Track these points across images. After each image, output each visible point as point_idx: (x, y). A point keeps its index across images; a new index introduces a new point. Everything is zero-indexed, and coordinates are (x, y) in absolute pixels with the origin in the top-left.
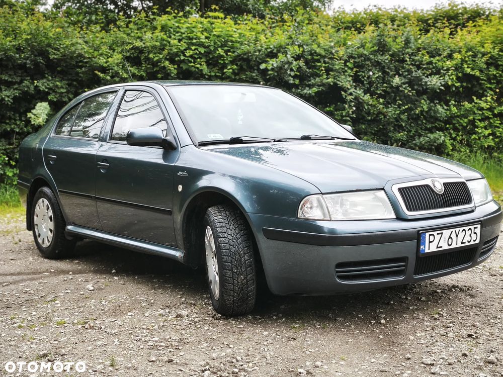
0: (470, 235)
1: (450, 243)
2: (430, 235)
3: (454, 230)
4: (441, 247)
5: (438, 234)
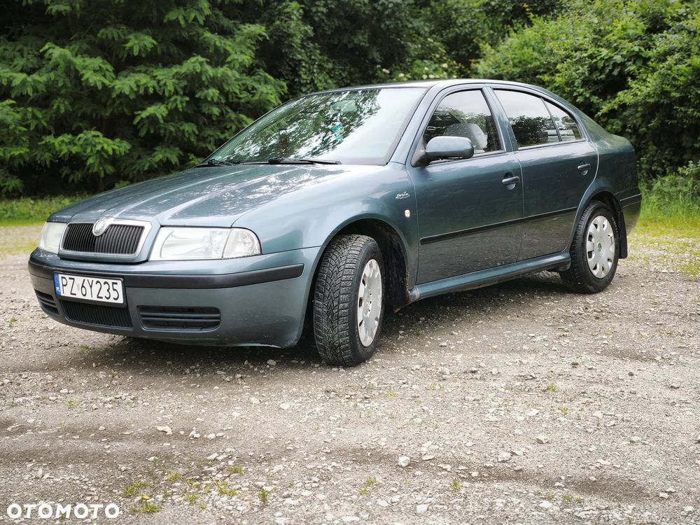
0: (108, 290)
1: (84, 293)
2: (62, 278)
3: (86, 278)
4: (75, 294)
5: (70, 278)
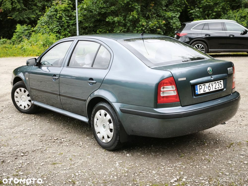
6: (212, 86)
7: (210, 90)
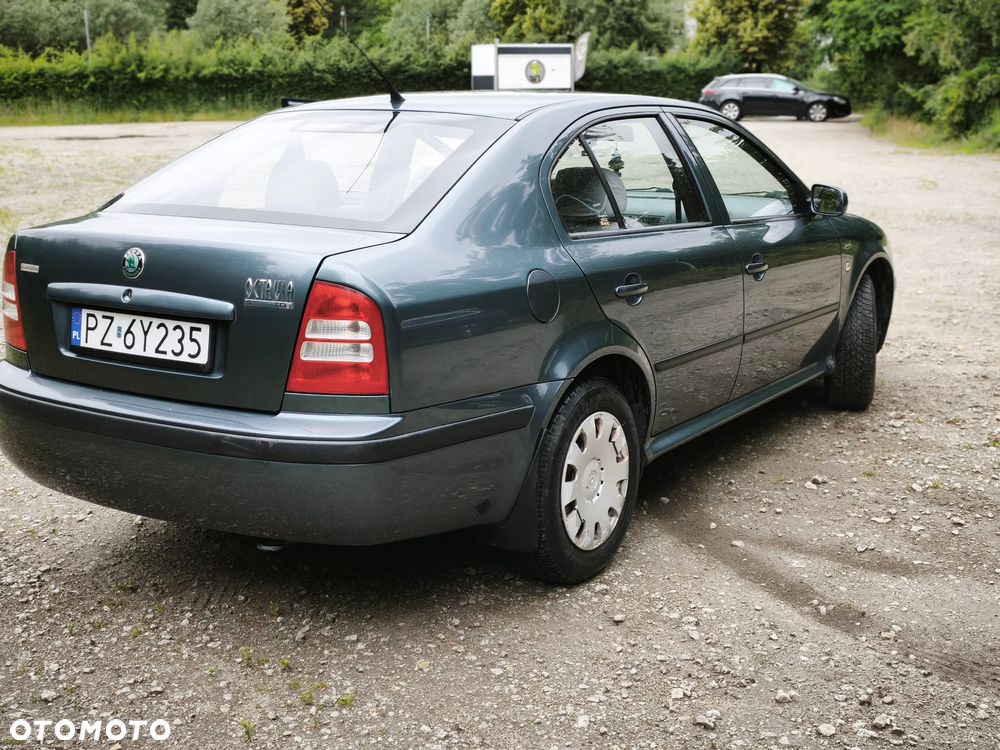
6: (146, 333)
7: (129, 348)
